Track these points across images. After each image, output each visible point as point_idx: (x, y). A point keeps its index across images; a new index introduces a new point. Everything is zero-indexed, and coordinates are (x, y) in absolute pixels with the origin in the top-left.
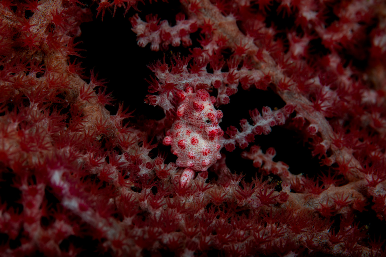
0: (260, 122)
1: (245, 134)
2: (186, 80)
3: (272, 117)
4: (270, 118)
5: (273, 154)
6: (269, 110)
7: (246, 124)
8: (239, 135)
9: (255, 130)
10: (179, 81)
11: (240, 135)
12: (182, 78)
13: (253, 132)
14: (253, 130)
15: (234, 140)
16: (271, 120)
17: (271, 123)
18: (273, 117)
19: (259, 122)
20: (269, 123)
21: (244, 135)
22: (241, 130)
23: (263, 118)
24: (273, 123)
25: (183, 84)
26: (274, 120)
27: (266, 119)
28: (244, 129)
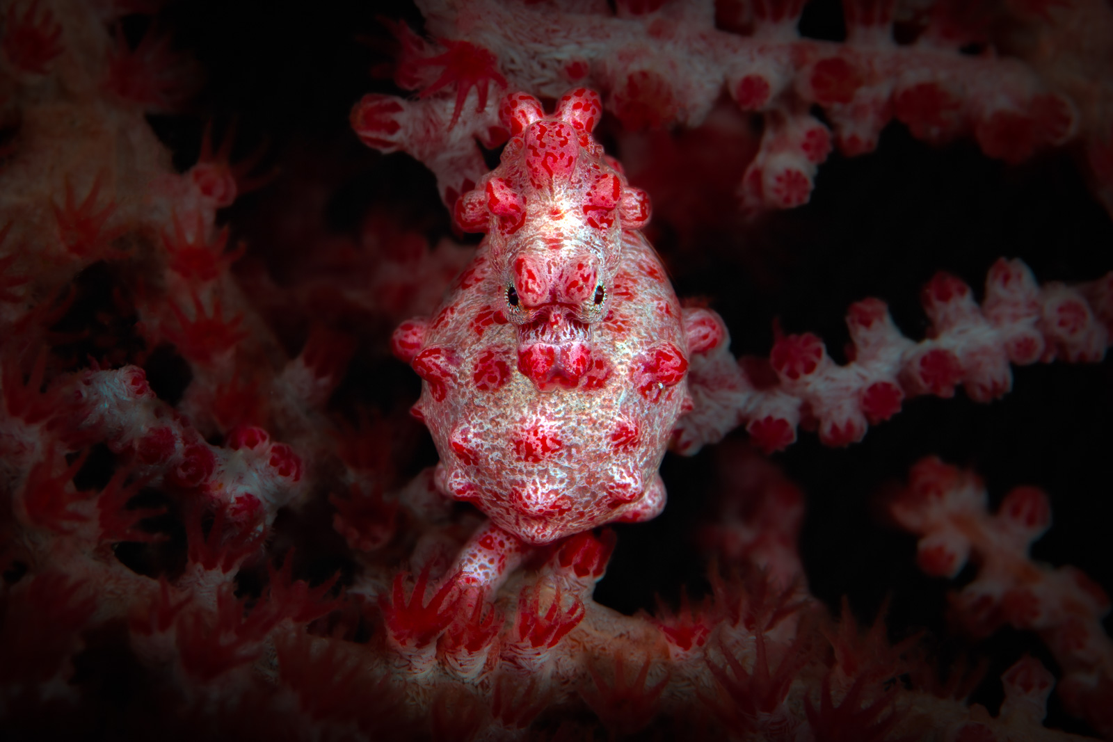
0: (961, 332)
1: (864, 378)
2: (579, 43)
3: (1028, 315)
4: (1015, 318)
5: (1031, 521)
6: (1019, 277)
7: (876, 324)
8: (827, 378)
9: (917, 367)
10: (535, 41)
11: (833, 380)
12: (554, 31)
13: (904, 378)
14: (909, 363)
15: (796, 401)
16: (1023, 328)
17: (1019, 345)
18: (1034, 318)
19: (955, 329)
20: (1006, 346)
21: (856, 384)
22: (843, 354)
23: (985, 315)
24: (1025, 345)
25: (559, 61)
26: (1035, 334)
27: (996, 321)
28: (862, 351)
